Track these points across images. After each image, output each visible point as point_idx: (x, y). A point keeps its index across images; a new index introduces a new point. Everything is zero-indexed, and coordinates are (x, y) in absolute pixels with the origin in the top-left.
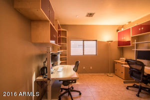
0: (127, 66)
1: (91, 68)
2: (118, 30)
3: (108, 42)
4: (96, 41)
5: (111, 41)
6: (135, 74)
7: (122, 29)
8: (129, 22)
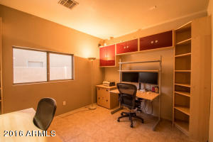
0: (117, 91)
1: (64, 103)
2: (100, 45)
3: (90, 59)
4: (72, 55)
5: (94, 59)
6: (125, 100)
7: (105, 45)
8: (112, 38)
